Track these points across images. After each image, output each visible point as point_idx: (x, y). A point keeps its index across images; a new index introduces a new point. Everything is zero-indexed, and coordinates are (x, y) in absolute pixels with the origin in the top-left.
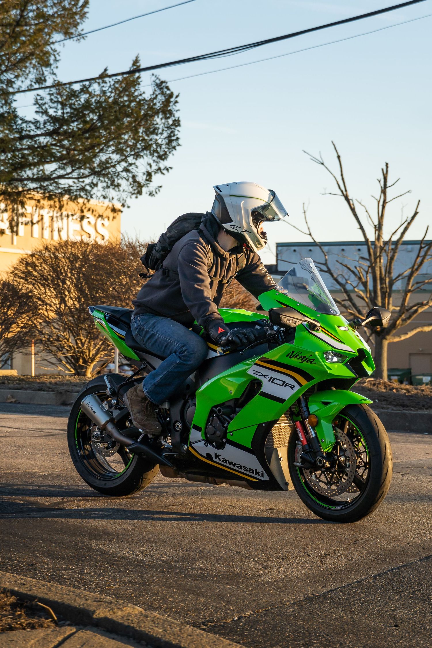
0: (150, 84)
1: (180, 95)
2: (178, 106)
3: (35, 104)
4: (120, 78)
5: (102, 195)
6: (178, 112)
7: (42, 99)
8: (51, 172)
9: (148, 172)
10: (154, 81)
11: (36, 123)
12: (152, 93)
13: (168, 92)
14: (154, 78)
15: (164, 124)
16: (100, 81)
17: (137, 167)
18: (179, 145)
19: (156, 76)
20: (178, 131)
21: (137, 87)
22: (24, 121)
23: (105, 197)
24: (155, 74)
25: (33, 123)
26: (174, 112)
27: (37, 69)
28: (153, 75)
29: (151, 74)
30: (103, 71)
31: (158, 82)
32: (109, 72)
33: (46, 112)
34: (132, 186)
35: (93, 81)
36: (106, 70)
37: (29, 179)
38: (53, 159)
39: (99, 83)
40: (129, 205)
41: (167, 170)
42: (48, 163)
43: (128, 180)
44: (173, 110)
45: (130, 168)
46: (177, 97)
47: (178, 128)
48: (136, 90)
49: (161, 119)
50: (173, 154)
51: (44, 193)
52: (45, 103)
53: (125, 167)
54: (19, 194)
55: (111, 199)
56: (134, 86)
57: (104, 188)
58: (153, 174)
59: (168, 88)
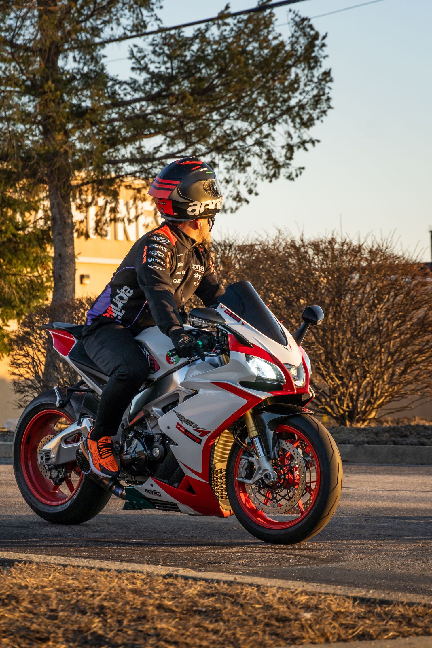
0: (287, 22)
1: (328, 35)
2: (326, 51)
3: (130, 58)
4: (245, 17)
5: (225, 179)
6: (327, 58)
7: (140, 51)
8: (155, 148)
9: (288, 145)
10: (293, 19)
11: (133, 84)
12: (290, 35)
13: (312, 33)
14: (292, 15)
15: (307, 76)
16: (220, 22)
17: (273, 139)
18: (330, 107)
19: (294, 12)
20: (330, 88)
21: (270, 29)
22: (116, 82)
23: (228, 182)
24: (293, 10)
25: (128, 84)
26: (321, 59)
27: (134, 12)
28: (290, 10)
29: (288, 10)
30: (223, 8)
31: (297, 19)
32: (232, 10)
33: (145, 69)
34: (266, 165)
35: (210, 23)
36: (227, 7)
37: (124, 160)
38: (153, 131)
39: (219, 26)
40: (258, 192)
41: (313, 142)
42: (147, 136)
43: (260, 156)
44: (319, 56)
45: (264, 140)
46: (324, 38)
47: (329, 84)
48: (269, 33)
49: (303, 70)
50: (322, 121)
51: (146, 179)
52: (145, 56)
53: (257, 139)
54: (112, 181)
55: (236, 182)
56: (267, 26)
57: (228, 170)
58: (295, 149)
59: (311, 27)
